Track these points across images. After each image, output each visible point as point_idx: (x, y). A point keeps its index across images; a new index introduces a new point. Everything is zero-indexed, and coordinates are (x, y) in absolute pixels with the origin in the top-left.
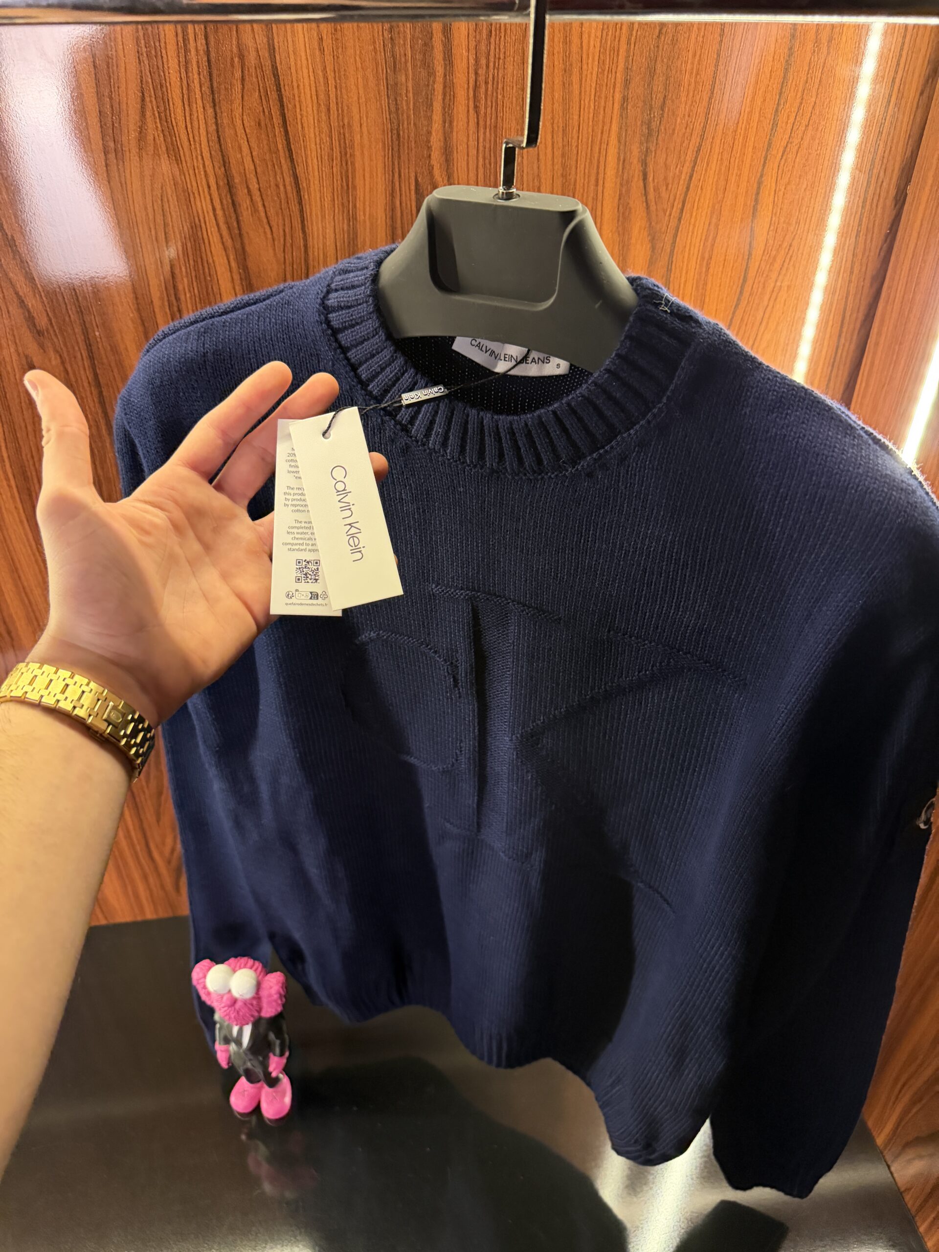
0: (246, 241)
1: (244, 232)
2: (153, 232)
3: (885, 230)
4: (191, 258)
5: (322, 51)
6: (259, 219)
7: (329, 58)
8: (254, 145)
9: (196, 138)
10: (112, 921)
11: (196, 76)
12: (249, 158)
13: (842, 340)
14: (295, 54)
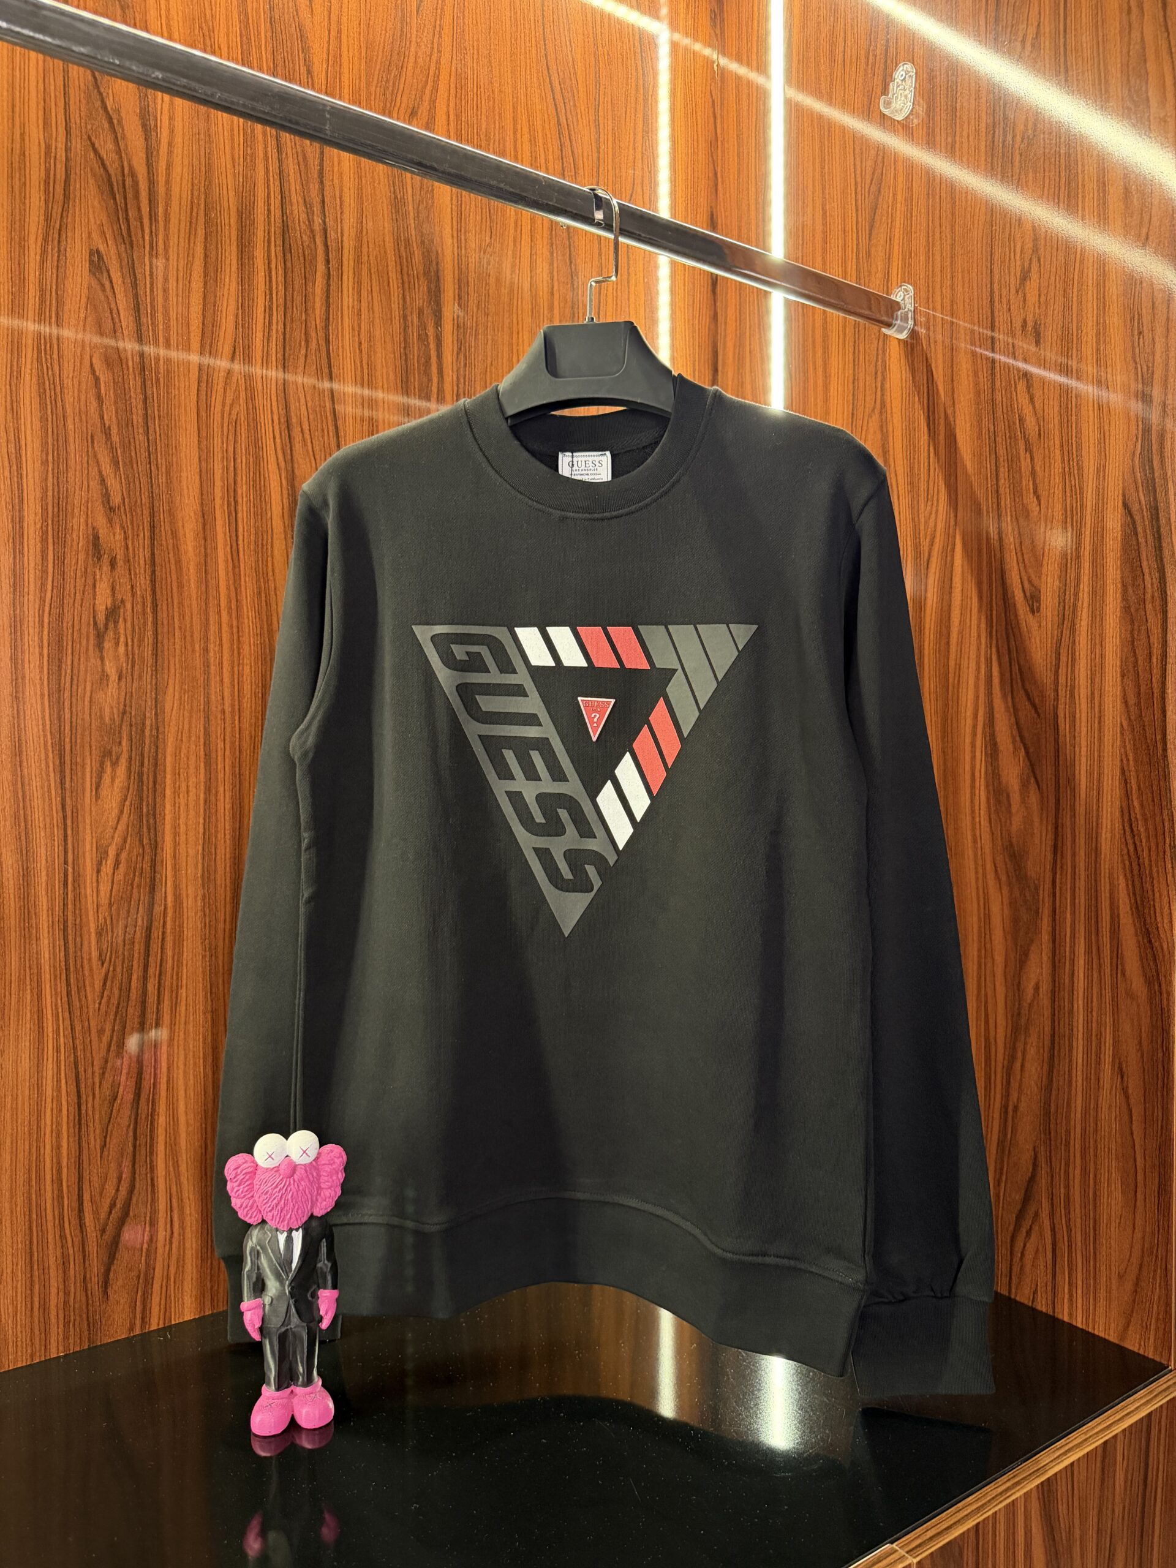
0: (296, 466)
1: (295, 459)
2: (225, 445)
4: (252, 470)
5: (361, 350)
6: (307, 451)
7: (365, 356)
8: (308, 399)
9: (269, 386)
11: (274, 346)
12: (305, 407)
14: (343, 348)
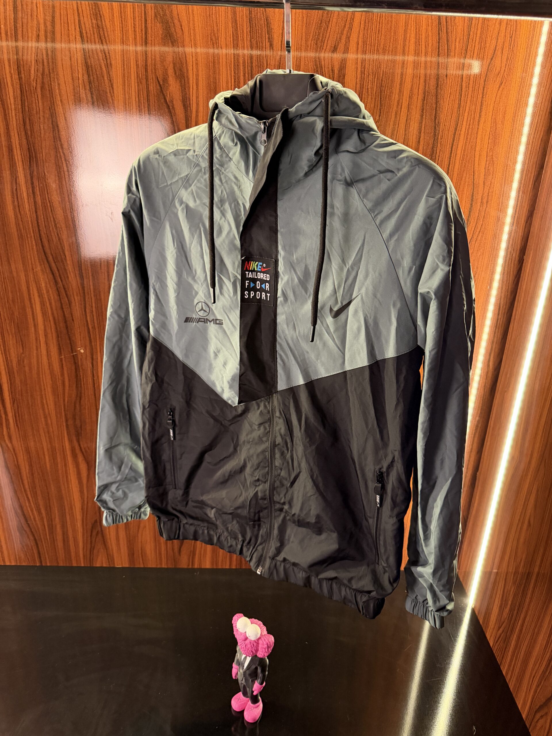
3: (515, 273)
10: (146, 566)
13: (500, 316)
